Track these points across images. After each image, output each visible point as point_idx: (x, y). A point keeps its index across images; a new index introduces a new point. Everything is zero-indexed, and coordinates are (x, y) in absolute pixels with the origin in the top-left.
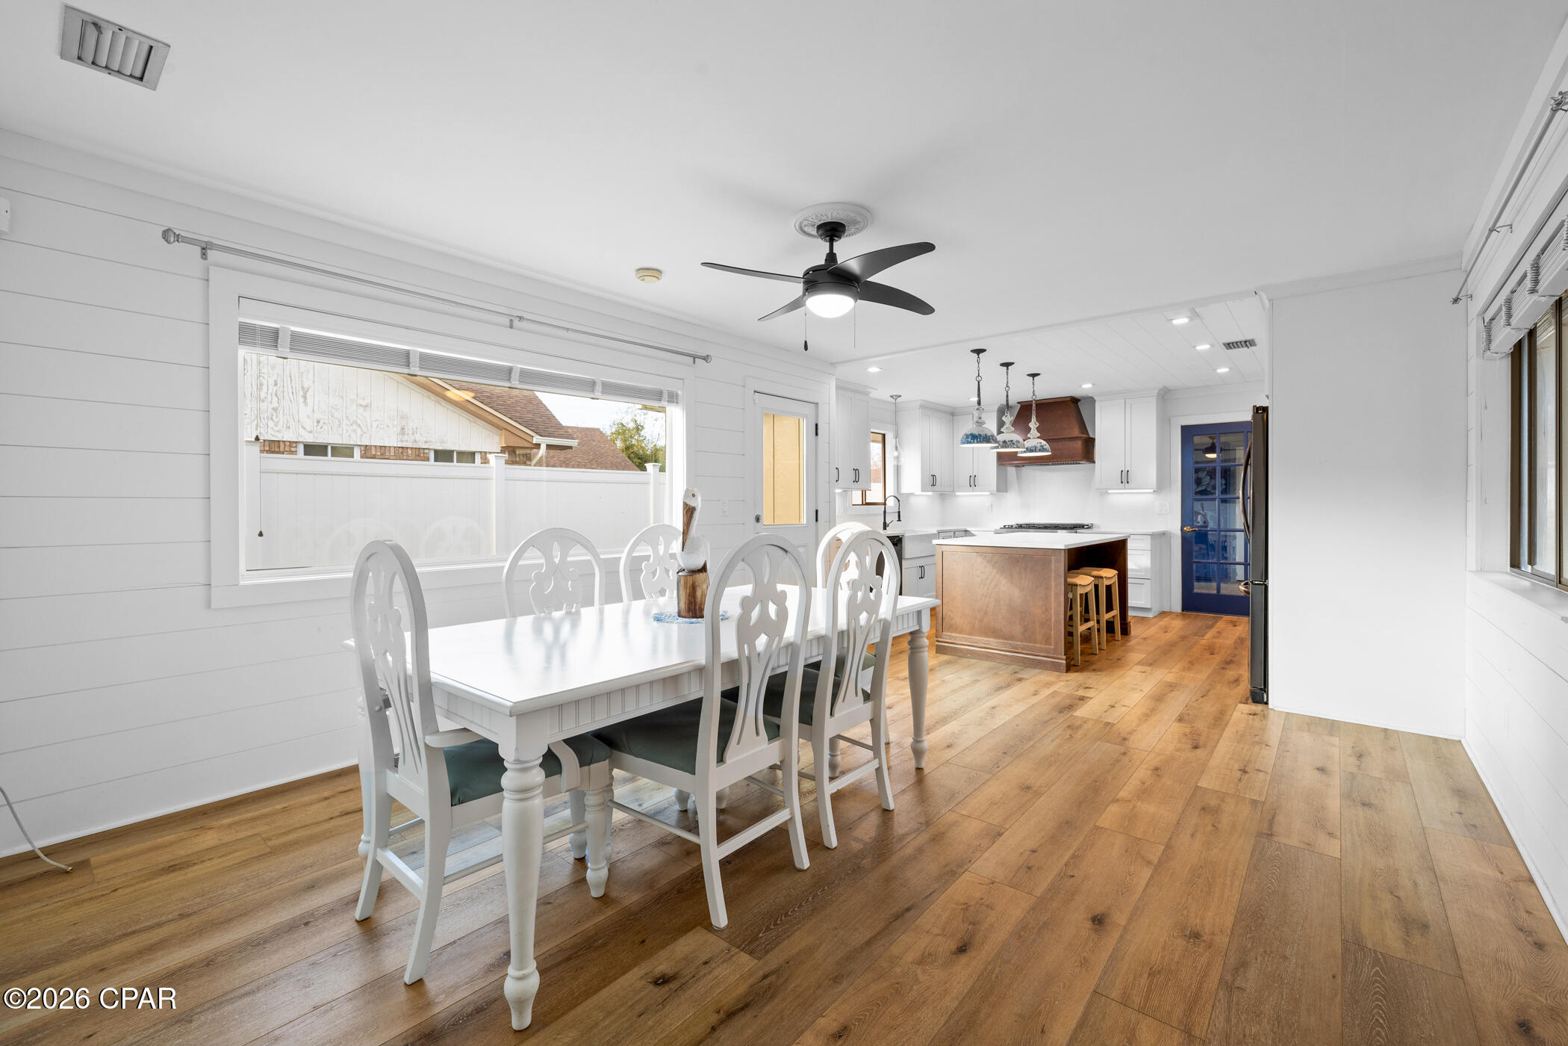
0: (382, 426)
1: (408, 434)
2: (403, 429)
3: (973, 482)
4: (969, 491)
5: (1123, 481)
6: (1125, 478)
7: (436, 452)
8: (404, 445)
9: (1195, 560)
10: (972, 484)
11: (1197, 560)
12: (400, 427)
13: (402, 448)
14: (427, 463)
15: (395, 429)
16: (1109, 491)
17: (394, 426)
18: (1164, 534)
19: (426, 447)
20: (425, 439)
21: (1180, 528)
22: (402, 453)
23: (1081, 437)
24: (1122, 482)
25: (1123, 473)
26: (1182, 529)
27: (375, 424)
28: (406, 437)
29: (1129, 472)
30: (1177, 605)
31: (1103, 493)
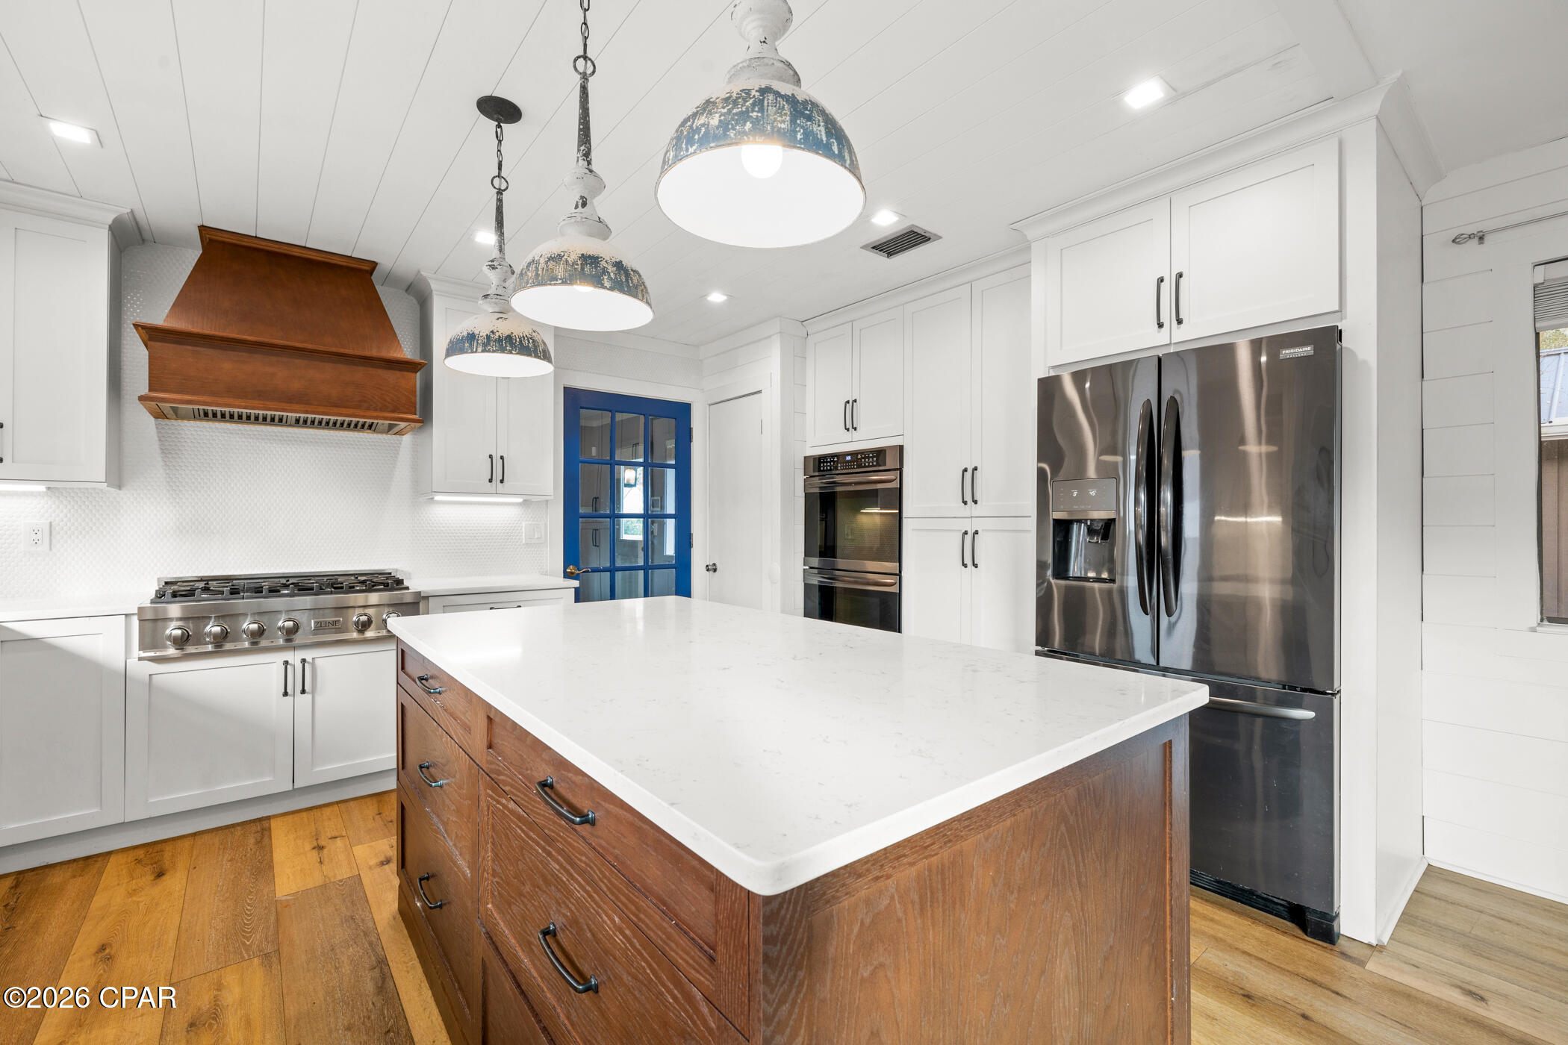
5: (494, 476)
21: (562, 569)
24: (491, 481)
26: (565, 571)
29: (505, 461)
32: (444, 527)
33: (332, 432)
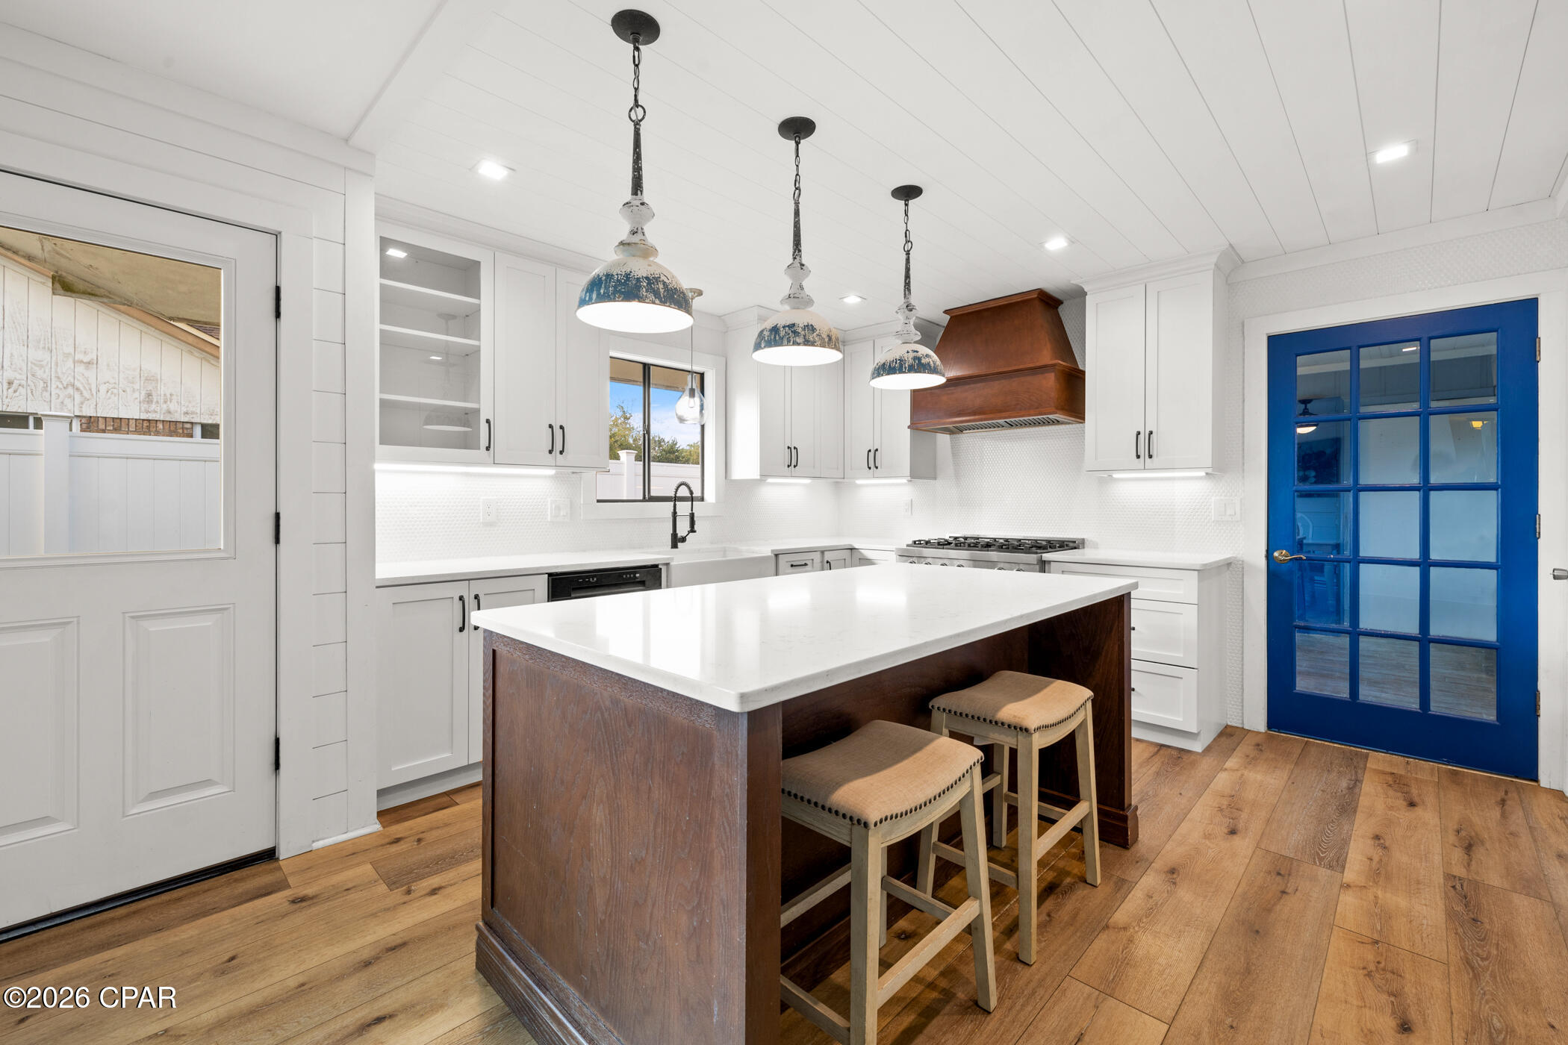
0: (115, 391)
1: (157, 402)
2: (149, 395)
3: (873, 460)
4: (868, 478)
5: (1141, 453)
6: (1145, 447)
7: (204, 426)
8: (151, 416)
9: (1298, 623)
10: (871, 464)
11: (1302, 624)
12: (143, 393)
13: (149, 421)
14: (189, 439)
15: (137, 395)
16: (1115, 476)
17: (134, 391)
18: (1228, 564)
19: (186, 420)
20: (184, 409)
21: (1264, 553)
22: (147, 427)
23: (1054, 365)
24: (1138, 457)
25: (1141, 436)
26: (1269, 555)
27: (103, 389)
28: (153, 406)
29: (1154, 436)
30: (1257, 718)
31: (1104, 476)
32: (1127, 502)
33: (1044, 427)
